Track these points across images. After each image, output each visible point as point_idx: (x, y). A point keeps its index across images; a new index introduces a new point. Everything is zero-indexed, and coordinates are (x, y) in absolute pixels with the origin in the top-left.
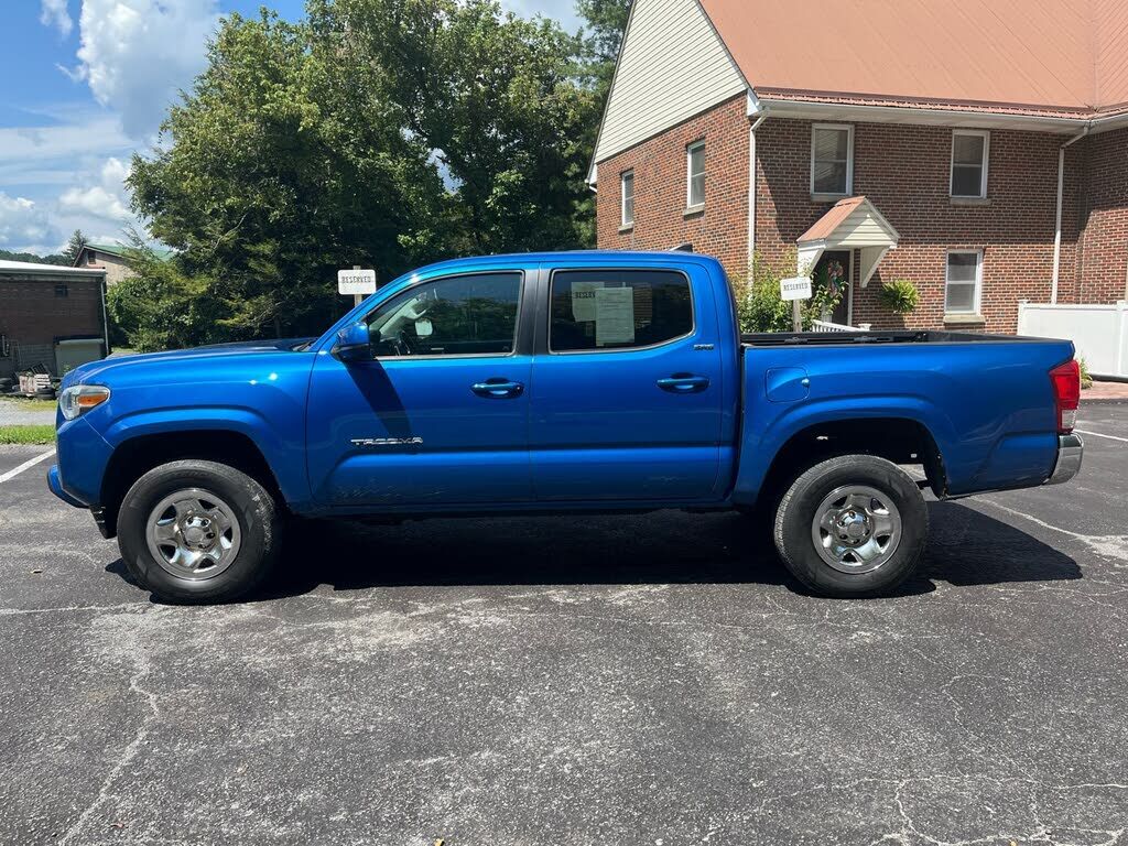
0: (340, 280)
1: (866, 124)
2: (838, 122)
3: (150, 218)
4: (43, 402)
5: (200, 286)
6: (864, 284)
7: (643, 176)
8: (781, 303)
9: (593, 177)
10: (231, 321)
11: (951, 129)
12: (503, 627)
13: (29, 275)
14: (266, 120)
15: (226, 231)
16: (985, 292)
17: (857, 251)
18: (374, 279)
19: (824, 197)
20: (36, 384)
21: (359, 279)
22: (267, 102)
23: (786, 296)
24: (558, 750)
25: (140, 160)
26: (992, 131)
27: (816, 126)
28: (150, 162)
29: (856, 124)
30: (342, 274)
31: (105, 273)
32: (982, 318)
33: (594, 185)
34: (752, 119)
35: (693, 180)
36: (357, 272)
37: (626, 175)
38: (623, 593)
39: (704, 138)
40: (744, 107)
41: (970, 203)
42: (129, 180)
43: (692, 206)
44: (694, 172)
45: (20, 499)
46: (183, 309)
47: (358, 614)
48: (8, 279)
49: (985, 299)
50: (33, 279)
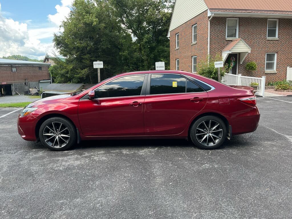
0: (94, 64)
1: (242, 18)
2: (234, 17)
3: (59, 50)
4: (36, 96)
5: (71, 67)
6: (241, 63)
7: (181, 35)
8: (215, 69)
9: (169, 36)
10: (78, 76)
11: (267, 18)
12: (105, 160)
13: (32, 65)
14: (85, 24)
15: (77, 53)
16: (277, 64)
17: (240, 53)
18: (102, 64)
19: (230, 39)
20: (34, 92)
21: (99, 64)
22: (85, 19)
23: (216, 67)
24: (99, 199)
25: (56, 35)
26: (279, 19)
27: (227, 19)
28: (58, 35)
29: (239, 18)
30: (94, 63)
31: (51, 64)
32: (276, 72)
33: (169, 38)
34: (209, 17)
35: (194, 35)
36: (98, 62)
37: (177, 34)
38: (143, 151)
39: (197, 23)
40: (207, 14)
41: (273, 39)
42: (53, 40)
43: (194, 43)
44: (194, 33)
45: (4, 122)
46: (67, 73)
47: (68, 155)
48: (27, 66)
49: (277, 66)
50: (33, 66)
